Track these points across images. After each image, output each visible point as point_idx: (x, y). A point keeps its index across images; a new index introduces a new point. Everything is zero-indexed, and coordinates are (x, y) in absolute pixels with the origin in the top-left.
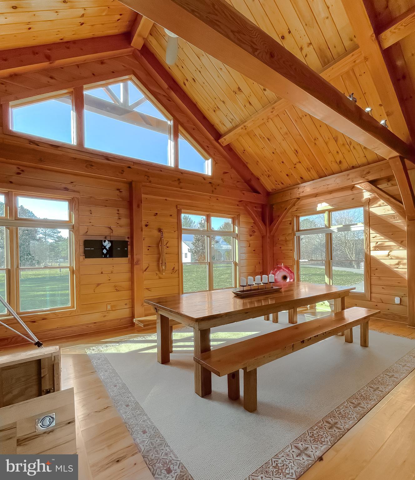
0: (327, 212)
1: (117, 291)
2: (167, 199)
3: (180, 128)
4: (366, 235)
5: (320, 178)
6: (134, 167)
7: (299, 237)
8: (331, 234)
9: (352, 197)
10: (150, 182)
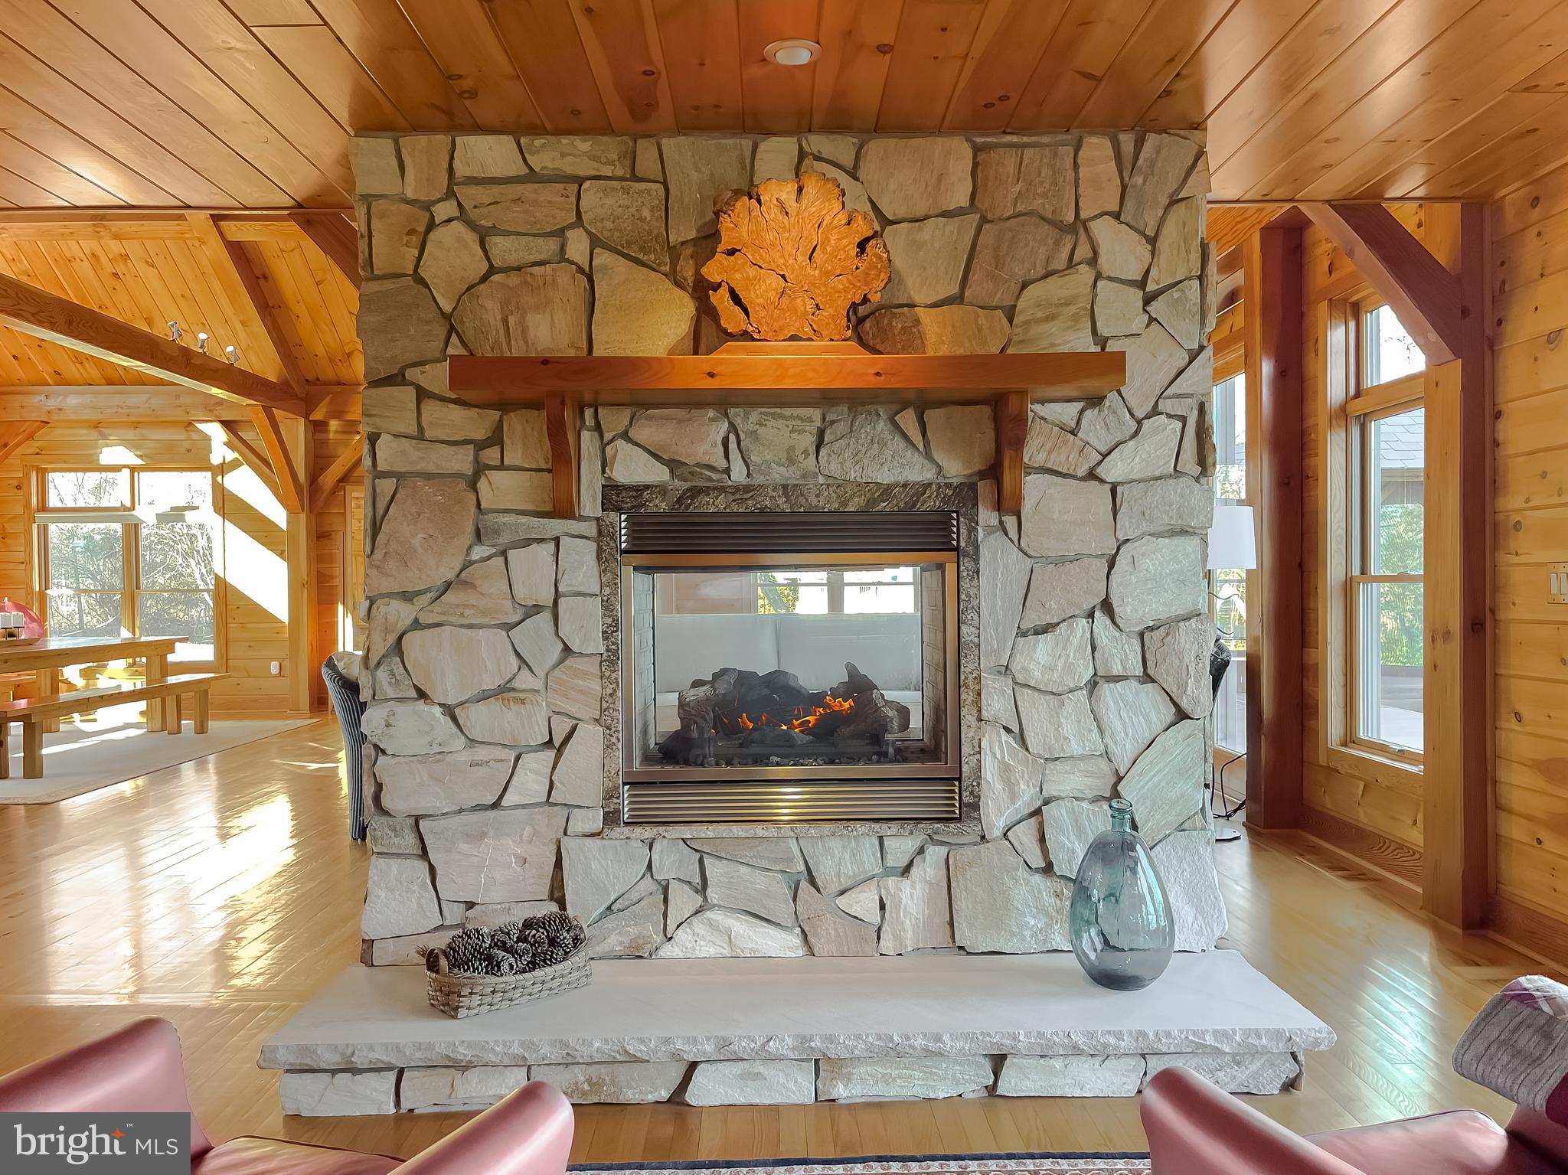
0: (127, 470)
7: (46, 528)
8: (136, 526)
9: (187, 445)
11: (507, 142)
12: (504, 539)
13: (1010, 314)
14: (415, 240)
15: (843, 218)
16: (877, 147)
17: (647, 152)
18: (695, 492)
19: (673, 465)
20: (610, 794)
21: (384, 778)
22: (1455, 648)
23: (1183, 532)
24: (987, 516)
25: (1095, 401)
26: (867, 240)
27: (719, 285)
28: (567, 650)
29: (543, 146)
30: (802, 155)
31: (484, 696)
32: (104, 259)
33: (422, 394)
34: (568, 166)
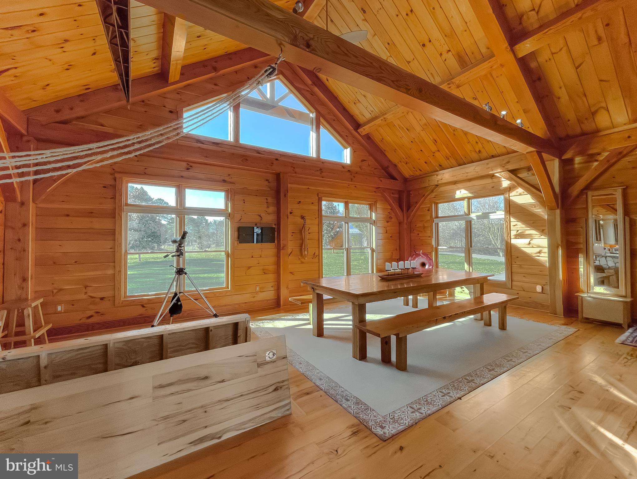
0: (466, 199)
1: (265, 273)
2: (310, 187)
3: (322, 120)
4: (507, 224)
5: (460, 165)
6: (280, 159)
7: (438, 224)
8: (470, 222)
9: (492, 185)
10: (296, 172)
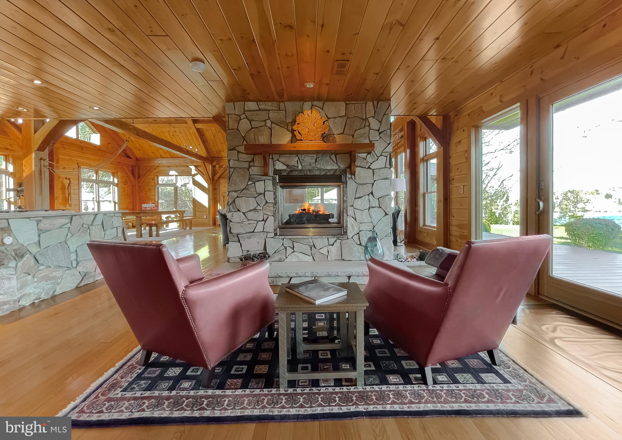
0: (175, 176)
7: (158, 188)
8: (177, 188)
9: (187, 170)
11: (255, 103)
12: (255, 180)
13: (353, 136)
14: (237, 122)
15: (320, 117)
16: (327, 104)
17: (282, 105)
18: (291, 171)
19: (287, 166)
20: (275, 230)
21: (232, 227)
22: (442, 204)
23: (387, 179)
24: (349, 176)
25: (369, 153)
26: (325, 121)
27: (296, 130)
28: (267, 202)
29: (262, 104)
30: (312, 105)
31: (250, 211)
32: (171, 132)
33: (239, 152)
34: (267, 108)
